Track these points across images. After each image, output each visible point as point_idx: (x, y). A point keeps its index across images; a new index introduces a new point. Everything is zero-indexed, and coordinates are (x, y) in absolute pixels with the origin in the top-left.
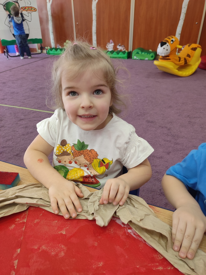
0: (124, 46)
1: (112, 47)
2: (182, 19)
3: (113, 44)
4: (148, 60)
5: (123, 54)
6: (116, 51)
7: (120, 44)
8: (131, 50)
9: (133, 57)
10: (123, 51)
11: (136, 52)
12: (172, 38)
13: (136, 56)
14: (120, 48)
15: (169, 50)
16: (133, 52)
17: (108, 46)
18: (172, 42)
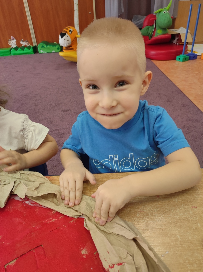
0: (28, 41)
1: (15, 43)
2: (76, 9)
3: (15, 40)
4: (55, 52)
5: (28, 49)
6: (20, 47)
7: (22, 40)
8: (36, 45)
9: (39, 51)
10: (28, 46)
11: (41, 46)
12: (70, 28)
13: (42, 50)
14: (23, 43)
15: (70, 41)
16: (38, 46)
17: (10, 43)
18: (70, 32)
